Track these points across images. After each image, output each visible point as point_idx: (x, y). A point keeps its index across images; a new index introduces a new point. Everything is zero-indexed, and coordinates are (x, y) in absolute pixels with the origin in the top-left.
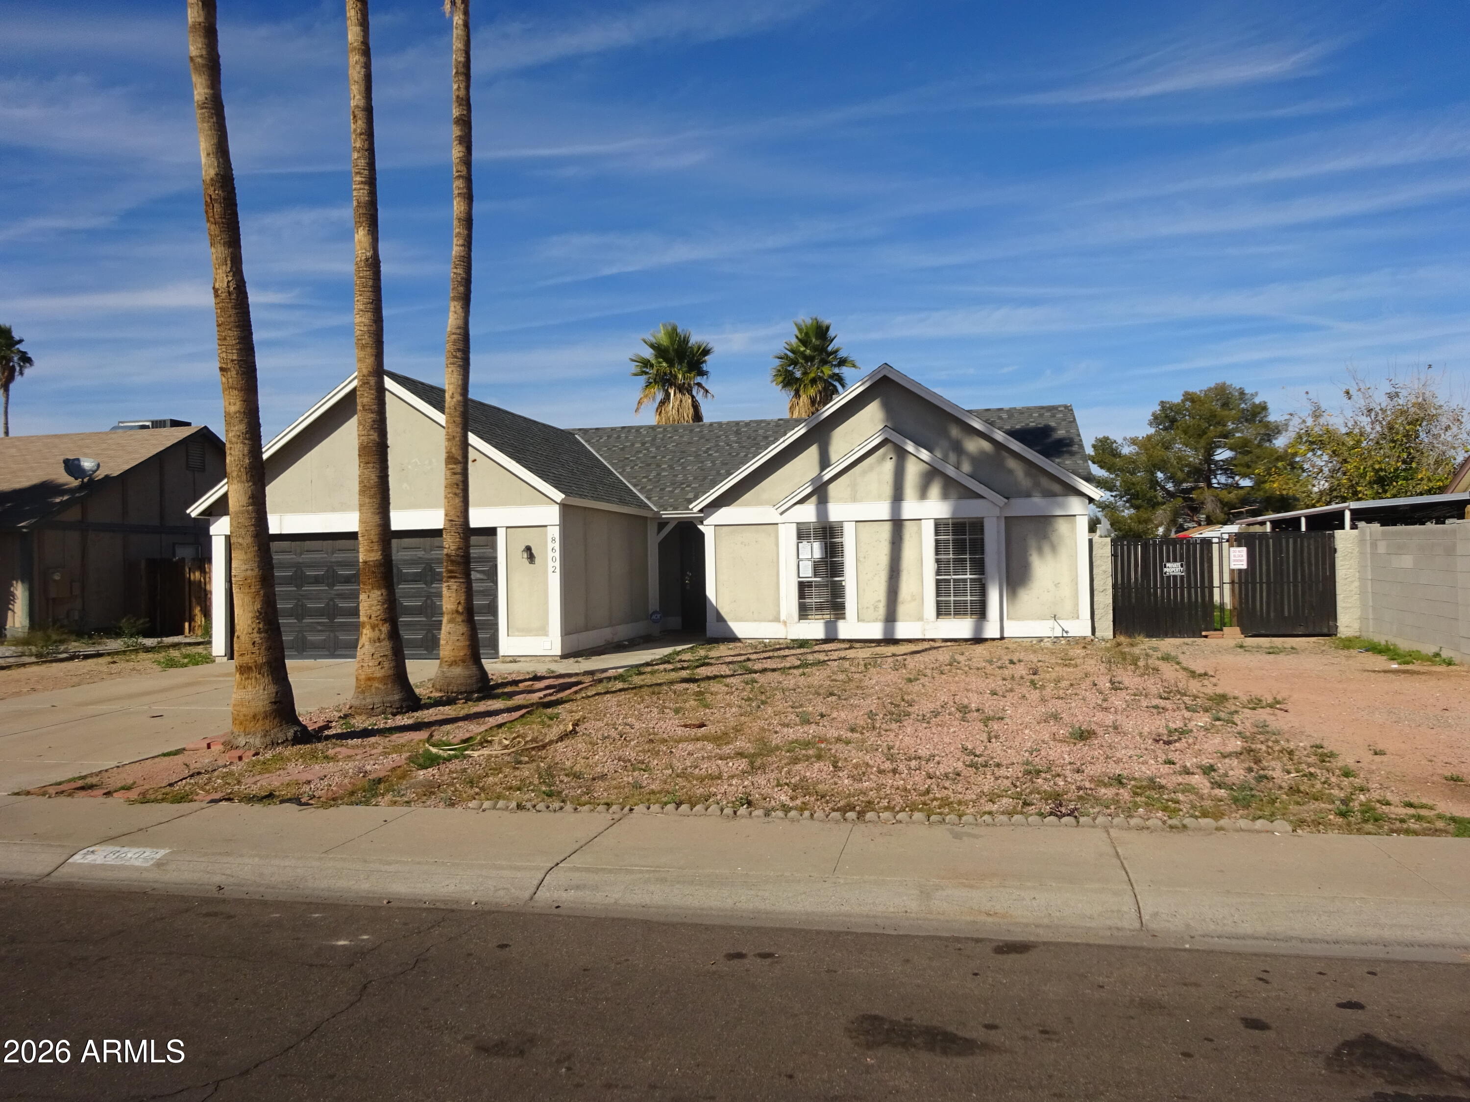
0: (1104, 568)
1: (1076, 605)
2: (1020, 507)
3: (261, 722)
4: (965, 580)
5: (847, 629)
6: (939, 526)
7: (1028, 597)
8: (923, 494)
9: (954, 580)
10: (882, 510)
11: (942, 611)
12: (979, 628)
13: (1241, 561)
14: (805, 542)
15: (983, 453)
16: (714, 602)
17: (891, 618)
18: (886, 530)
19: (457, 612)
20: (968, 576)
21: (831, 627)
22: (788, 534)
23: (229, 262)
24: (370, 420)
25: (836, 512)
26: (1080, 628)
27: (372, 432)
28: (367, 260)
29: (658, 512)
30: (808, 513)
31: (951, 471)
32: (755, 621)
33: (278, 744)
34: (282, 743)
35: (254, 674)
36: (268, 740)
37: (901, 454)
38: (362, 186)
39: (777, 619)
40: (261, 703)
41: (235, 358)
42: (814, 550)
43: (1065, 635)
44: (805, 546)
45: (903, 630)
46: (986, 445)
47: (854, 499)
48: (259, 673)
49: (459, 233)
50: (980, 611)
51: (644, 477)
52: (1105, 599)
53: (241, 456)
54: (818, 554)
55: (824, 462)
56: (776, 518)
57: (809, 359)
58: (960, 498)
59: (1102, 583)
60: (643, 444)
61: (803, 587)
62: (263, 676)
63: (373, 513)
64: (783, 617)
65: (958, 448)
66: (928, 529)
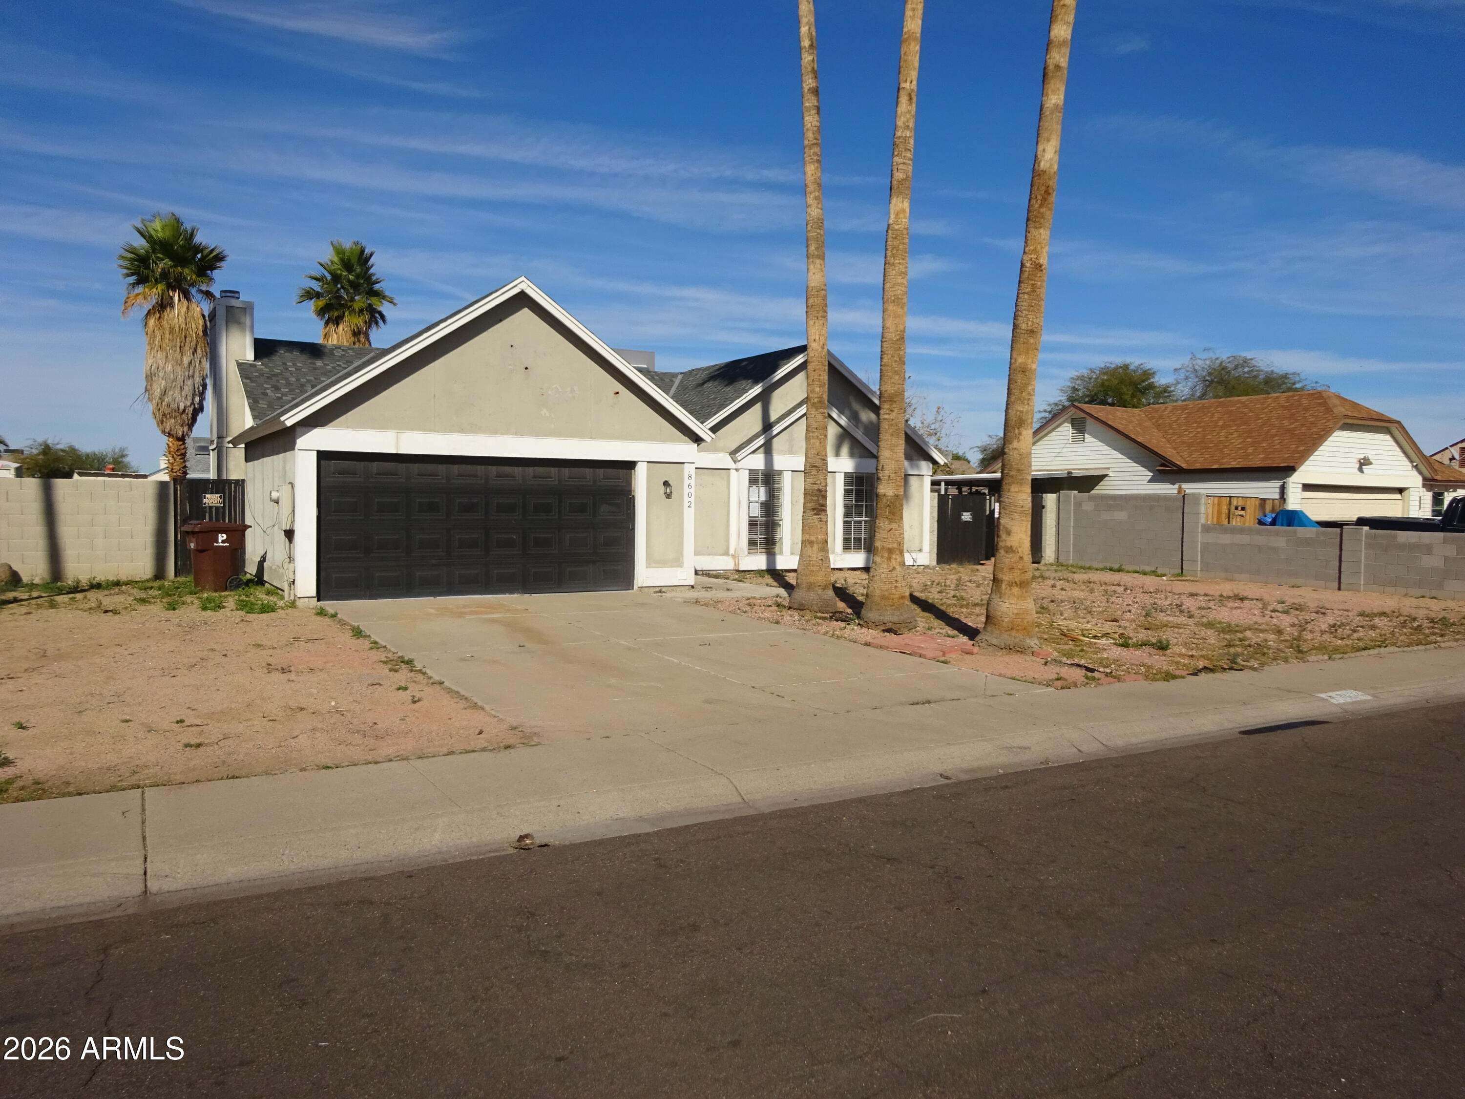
1: (922, 542)
4: (860, 522)
5: (782, 561)
6: (848, 476)
8: (838, 451)
9: (855, 521)
11: (846, 546)
12: (869, 559)
14: (754, 487)
20: (864, 518)
21: (770, 559)
22: (742, 479)
25: (778, 462)
26: (923, 558)
30: (758, 462)
31: (854, 433)
32: (709, 555)
39: (726, 553)
42: (760, 493)
43: (915, 564)
44: (754, 490)
47: (790, 452)
50: (871, 546)
52: (934, 539)
54: (763, 498)
55: (767, 414)
57: (353, 286)
58: (861, 457)
61: (753, 525)
64: (732, 551)
66: (840, 479)
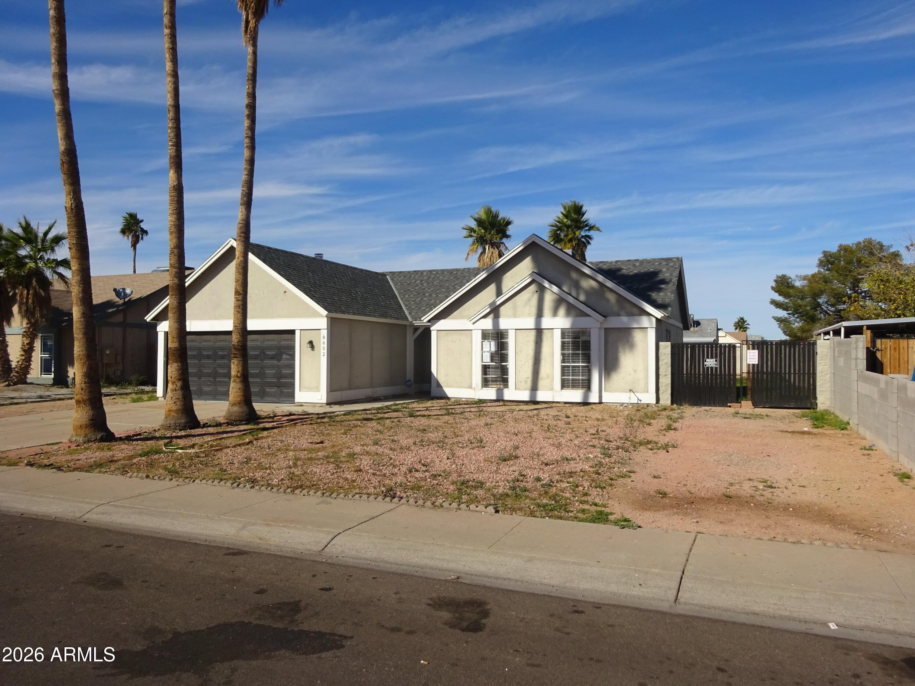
0: (665, 361)
1: (647, 384)
2: (614, 322)
3: (84, 430)
4: (579, 366)
5: (509, 394)
6: (564, 333)
7: (618, 378)
8: (555, 313)
9: (572, 366)
10: (530, 323)
11: (564, 385)
12: (586, 396)
13: (754, 359)
14: (486, 341)
15: (592, 288)
16: (436, 376)
17: (534, 388)
18: (532, 335)
19: (237, 376)
20: (581, 364)
21: (500, 392)
22: (477, 336)
23: (72, 193)
24: (174, 272)
25: (504, 323)
26: (649, 398)
27: (175, 279)
28: (174, 186)
29: (411, 322)
30: (488, 324)
31: (571, 299)
32: (458, 387)
33: (91, 441)
34: (94, 441)
35: (82, 405)
36: (86, 439)
37: (541, 290)
38: (172, 147)
39: (470, 387)
40: (84, 420)
41: (75, 242)
42: (491, 346)
43: (639, 402)
44: (486, 343)
45: (541, 396)
46: (593, 283)
47: (515, 316)
48: (85, 405)
49: (246, 168)
50: (587, 386)
51: (413, 301)
52: (666, 381)
53: (78, 293)
54: (493, 349)
55: (499, 293)
56: (471, 327)
57: (568, 227)
58: (577, 316)
59: (664, 370)
60: (421, 281)
61: (485, 369)
62: (87, 406)
63: (174, 322)
64: (474, 386)
65: (577, 285)
66: (557, 335)
